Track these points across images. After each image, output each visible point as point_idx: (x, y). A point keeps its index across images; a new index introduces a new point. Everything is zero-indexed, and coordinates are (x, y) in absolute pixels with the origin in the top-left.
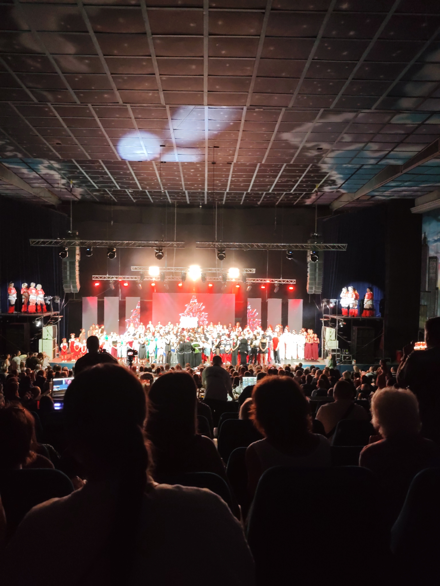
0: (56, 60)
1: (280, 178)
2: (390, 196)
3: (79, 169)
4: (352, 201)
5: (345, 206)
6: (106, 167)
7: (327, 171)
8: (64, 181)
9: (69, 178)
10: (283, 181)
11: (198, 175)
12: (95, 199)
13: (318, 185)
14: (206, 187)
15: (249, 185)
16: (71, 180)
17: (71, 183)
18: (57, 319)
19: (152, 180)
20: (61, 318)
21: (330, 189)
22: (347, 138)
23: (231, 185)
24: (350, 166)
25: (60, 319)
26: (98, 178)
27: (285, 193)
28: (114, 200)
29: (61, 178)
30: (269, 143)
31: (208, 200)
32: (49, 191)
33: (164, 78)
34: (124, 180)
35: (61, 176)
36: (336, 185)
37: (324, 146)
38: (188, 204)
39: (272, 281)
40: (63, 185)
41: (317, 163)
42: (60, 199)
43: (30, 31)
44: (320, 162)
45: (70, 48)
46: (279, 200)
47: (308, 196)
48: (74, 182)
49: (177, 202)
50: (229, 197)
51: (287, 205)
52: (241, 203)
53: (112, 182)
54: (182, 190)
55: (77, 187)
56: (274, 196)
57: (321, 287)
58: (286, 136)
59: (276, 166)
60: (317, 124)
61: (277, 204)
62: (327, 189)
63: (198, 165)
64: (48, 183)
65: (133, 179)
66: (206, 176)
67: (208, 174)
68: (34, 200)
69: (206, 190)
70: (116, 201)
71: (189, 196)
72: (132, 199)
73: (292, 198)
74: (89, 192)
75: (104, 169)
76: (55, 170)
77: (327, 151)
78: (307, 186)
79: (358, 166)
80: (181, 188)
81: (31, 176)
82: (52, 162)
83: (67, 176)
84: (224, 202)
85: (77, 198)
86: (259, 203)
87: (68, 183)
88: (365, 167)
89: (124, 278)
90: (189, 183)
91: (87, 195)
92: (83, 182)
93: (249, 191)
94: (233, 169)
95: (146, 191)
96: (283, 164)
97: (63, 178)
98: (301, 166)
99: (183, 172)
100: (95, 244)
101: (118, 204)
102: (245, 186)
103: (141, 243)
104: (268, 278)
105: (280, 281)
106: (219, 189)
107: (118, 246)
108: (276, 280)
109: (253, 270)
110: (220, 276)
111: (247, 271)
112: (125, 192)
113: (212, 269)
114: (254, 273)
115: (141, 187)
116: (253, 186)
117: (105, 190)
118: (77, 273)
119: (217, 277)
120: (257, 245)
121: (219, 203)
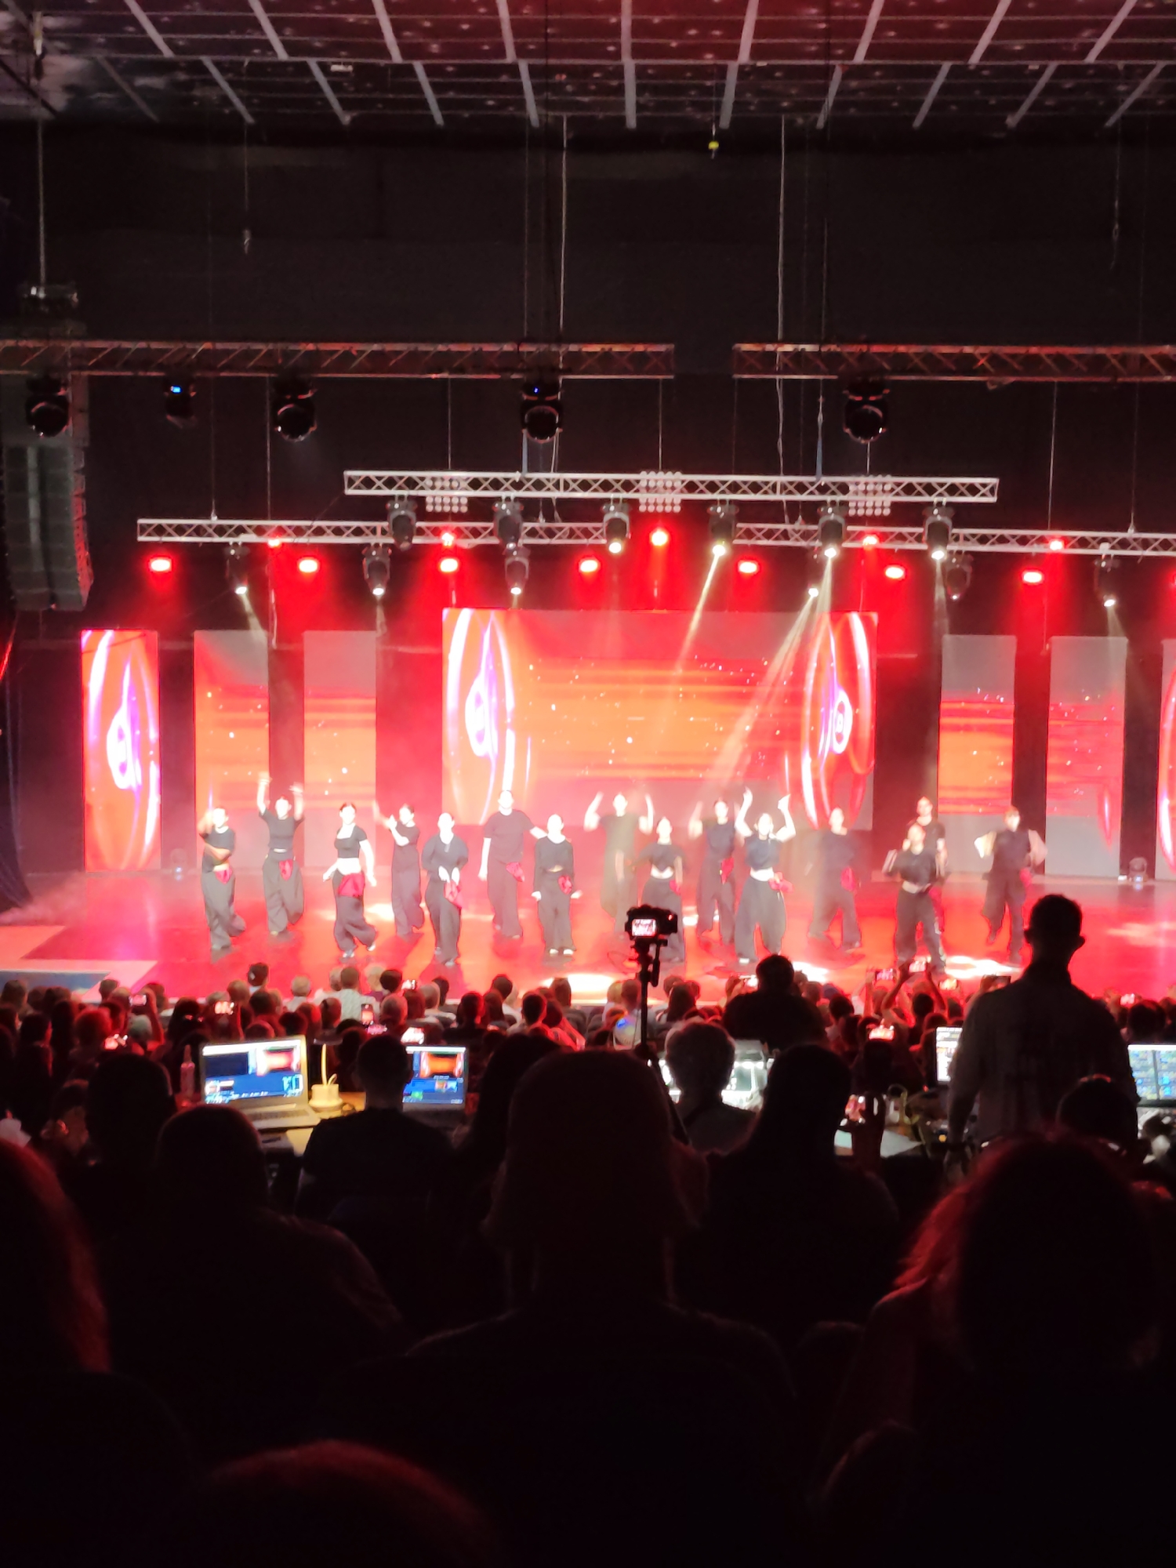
8: (1, 21)
12: (140, 111)
14: (747, 40)
15: (982, 27)
16: (38, 17)
17: (37, 29)
23: (881, 26)
27: (1161, 64)
28: (237, 113)
31: (737, 106)
34: (318, 12)
38: (630, 132)
39: (1083, 543)
46: (1130, 101)
48: (51, 22)
49: (569, 120)
50: (855, 91)
52: (917, 123)
53: (257, 25)
54: (617, 55)
55: (63, 52)
61: (1110, 122)
65: (367, 6)
69: (744, 56)
70: (249, 119)
71: (640, 90)
72: (336, 106)
74: (118, 79)
80: (611, 49)
84: (820, 124)
85: (45, 104)
86: (1012, 121)
87: (17, 27)
89: (299, 531)
90: (656, 20)
91: (98, 89)
92: (96, 25)
93: (975, 59)
95: (418, 66)
100: (207, 360)
101: (254, 137)
102: (953, 31)
103: (449, 352)
104: (1053, 528)
105: (1124, 544)
106: (813, 48)
107: (327, 370)
108: (1104, 540)
109: (984, 485)
110: (800, 517)
111: (953, 490)
112: (304, 69)
113: (766, 483)
114: (992, 499)
115: (400, 45)
116: (1003, 30)
117: (200, 63)
118: (76, 512)
119: (783, 522)
120: (1059, 359)
121: (800, 121)
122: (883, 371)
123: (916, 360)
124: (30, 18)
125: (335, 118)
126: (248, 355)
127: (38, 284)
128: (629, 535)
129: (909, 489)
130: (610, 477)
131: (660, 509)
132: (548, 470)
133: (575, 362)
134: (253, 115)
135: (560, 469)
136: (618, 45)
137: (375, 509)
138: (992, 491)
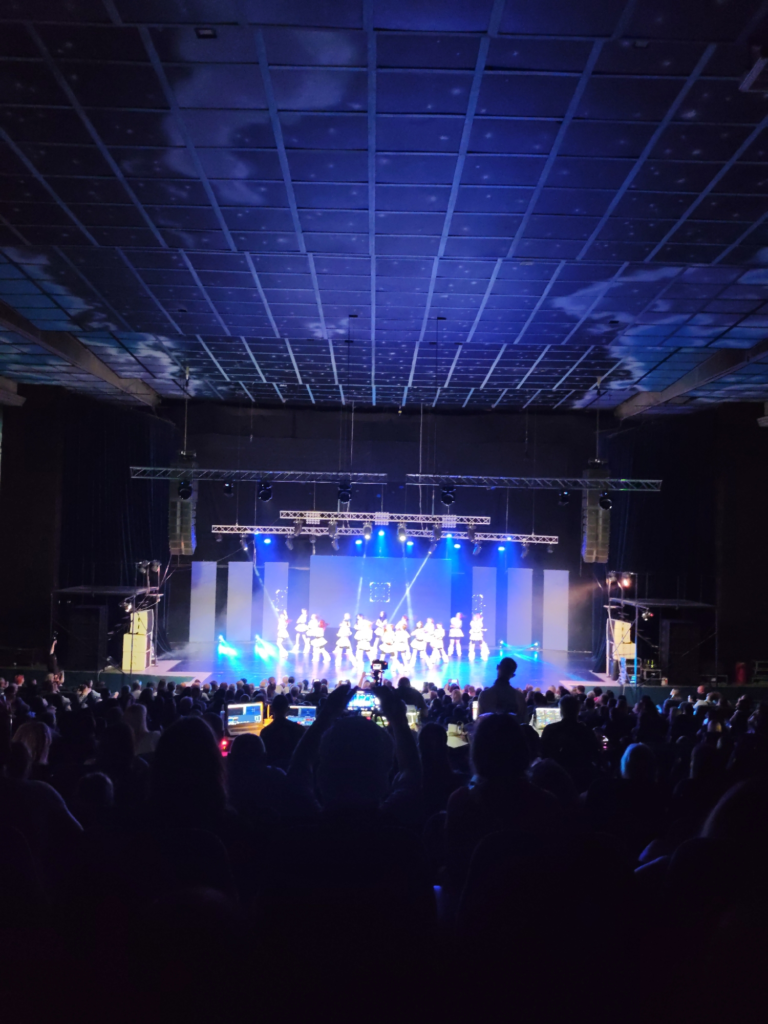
0: (214, 188)
1: (536, 367)
2: (724, 398)
3: (204, 350)
4: (656, 405)
5: (644, 413)
6: (249, 346)
7: (619, 357)
8: (175, 369)
9: (184, 364)
10: (542, 371)
11: (401, 361)
12: (219, 397)
13: (600, 379)
14: (411, 380)
15: (483, 379)
16: (188, 367)
17: (187, 372)
18: (154, 599)
19: (323, 368)
20: (161, 598)
21: (621, 385)
22: (663, 306)
23: (453, 377)
24: (659, 348)
25: (159, 600)
26: (232, 364)
27: (540, 390)
28: (250, 398)
29: (172, 363)
30: (531, 312)
31: (407, 400)
32: (144, 383)
33: (382, 214)
34: (276, 369)
35: (173, 360)
36: (631, 379)
37: (622, 318)
38: (374, 407)
39: (518, 538)
40: (173, 374)
41: (607, 344)
42: (159, 396)
43: (185, 147)
44: (612, 343)
45: (241, 170)
46: (530, 401)
47: (579, 395)
48: (191, 370)
49: (355, 402)
50: (444, 396)
51: (541, 410)
52: (464, 406)
53: (256, 372)
54: (370, 384)
55: (195, 379)
56: (522, 394)
57: (607, 550)
58: (561, 302)
59: (534, 348)
60: (615, 285)
61: (524, 407)
62: (615, 385)
63: (403, 346)
64: (148, 371)
65: (292, 367)
66: (414, 362)
67: (417, 359)
68: (120, 398)
69: (410, 385)
70: (253, 400)
71: (377, 394)
72: (281, 397)
73: (551, 398)
74: (212, 387)
75: (245, 350)
76: (163, 351)
77: (625, 326)
78: (581, 380)
79: (672, 349)
80: (368, 382)
81: (122, 360)
82: (162, 338)
83: (182, 361)
84: (434, 405)
85: (188, 394)
86: (494, 406)
87: (181, 371)
88: (683, 350)
89: (265, 530)
90: (383, 373)
91: (206, 390)
92: (206, 371)
93: (482, 387)
94: (462, 352)
95: (308, 386)
96: (546, 346)
97: (174, 364)
98: (577, 348)
99: (376, 355)
100: (238, 476)
101: (255, 406)
102: (475, 379)
103: (315, 475)
104: (508, 533)
105: (531, 539)
106: (431, 383)
107: (277, 479)
108: (524, 537)
109: (486, 519)
110: (427, 528)
111: (476, 520)
112: (272, 386)
113: (416, 517)
114: (489, 524)
115: (302, 379)
116: (491, 379)
117: (238, 383)
118: (193, 522)
119: (421, 529)
120: (509, 481)
121: (427, 405)
122: (454, 483)
123: (464, 480)
124: (185, 368)
125: (280, 400)
126: (250, 474)
127: (184, 451)
128: (372, 532)
129: (462, 520)
130: (366, 514)
131: (382, 524)
132: (346, 511)
133: (355, 478)
134: (255, 399)
135: (350, 511)
136: (371, 381)
137: (290, 523)
138: (488, 521)
